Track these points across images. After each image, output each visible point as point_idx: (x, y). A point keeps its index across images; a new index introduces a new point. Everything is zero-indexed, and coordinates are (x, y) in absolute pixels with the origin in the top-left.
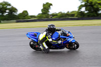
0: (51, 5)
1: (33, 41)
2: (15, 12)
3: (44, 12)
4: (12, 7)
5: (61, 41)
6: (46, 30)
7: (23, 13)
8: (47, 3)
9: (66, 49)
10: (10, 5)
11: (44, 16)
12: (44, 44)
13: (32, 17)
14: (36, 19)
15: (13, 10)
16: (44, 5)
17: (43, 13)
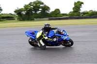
0: (82, 3)
1: (31, 38)
2: (47, 10)
3: (75, 10)
4: (45, 5)
5: (56, 39)
6: (43, 29)
7: (55, 11)
8: (78, 2)
9: (61, 46)
10: (42, 3)
11: (75, 14)
12: (41, 41)
13: (64, 15)
14: (67, 17)
15: (46, 8)
16: (75, 3)
17: (75, 12)
